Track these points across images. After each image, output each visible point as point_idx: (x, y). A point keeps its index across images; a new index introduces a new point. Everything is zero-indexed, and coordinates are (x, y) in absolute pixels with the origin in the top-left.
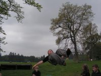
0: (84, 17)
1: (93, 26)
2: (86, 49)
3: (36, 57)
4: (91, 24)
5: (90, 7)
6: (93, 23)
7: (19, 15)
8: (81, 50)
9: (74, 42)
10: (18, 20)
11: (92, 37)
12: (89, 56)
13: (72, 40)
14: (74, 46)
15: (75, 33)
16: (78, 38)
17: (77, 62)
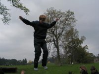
0: (67, 22)
1: (74, 31)
2: (68, 53)
4: (72, 29)
5: (72, 13)
8: (63, 53)
9: (57, 46)
11: (73, 42)
12: (70, 59)
13: (54, 44)
14: (56, 50)
15: (58, 37)
16: (60, 42)
17: (59, 65)
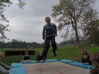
0: (85, 3)
1: (94, 13)
2: (87, 35)
3: (38, 43)
4: (92, 10)
6: (94, 9)
7: (21, 2)
8: (82, 35)
9: (75, 28)
10: (20, 7)
11: (93, 23)
12: (89, 41)
13: (73, 26)
14: (75, 32)
15: (76, 19)
16: (79, 24)
17: (78, 47)
